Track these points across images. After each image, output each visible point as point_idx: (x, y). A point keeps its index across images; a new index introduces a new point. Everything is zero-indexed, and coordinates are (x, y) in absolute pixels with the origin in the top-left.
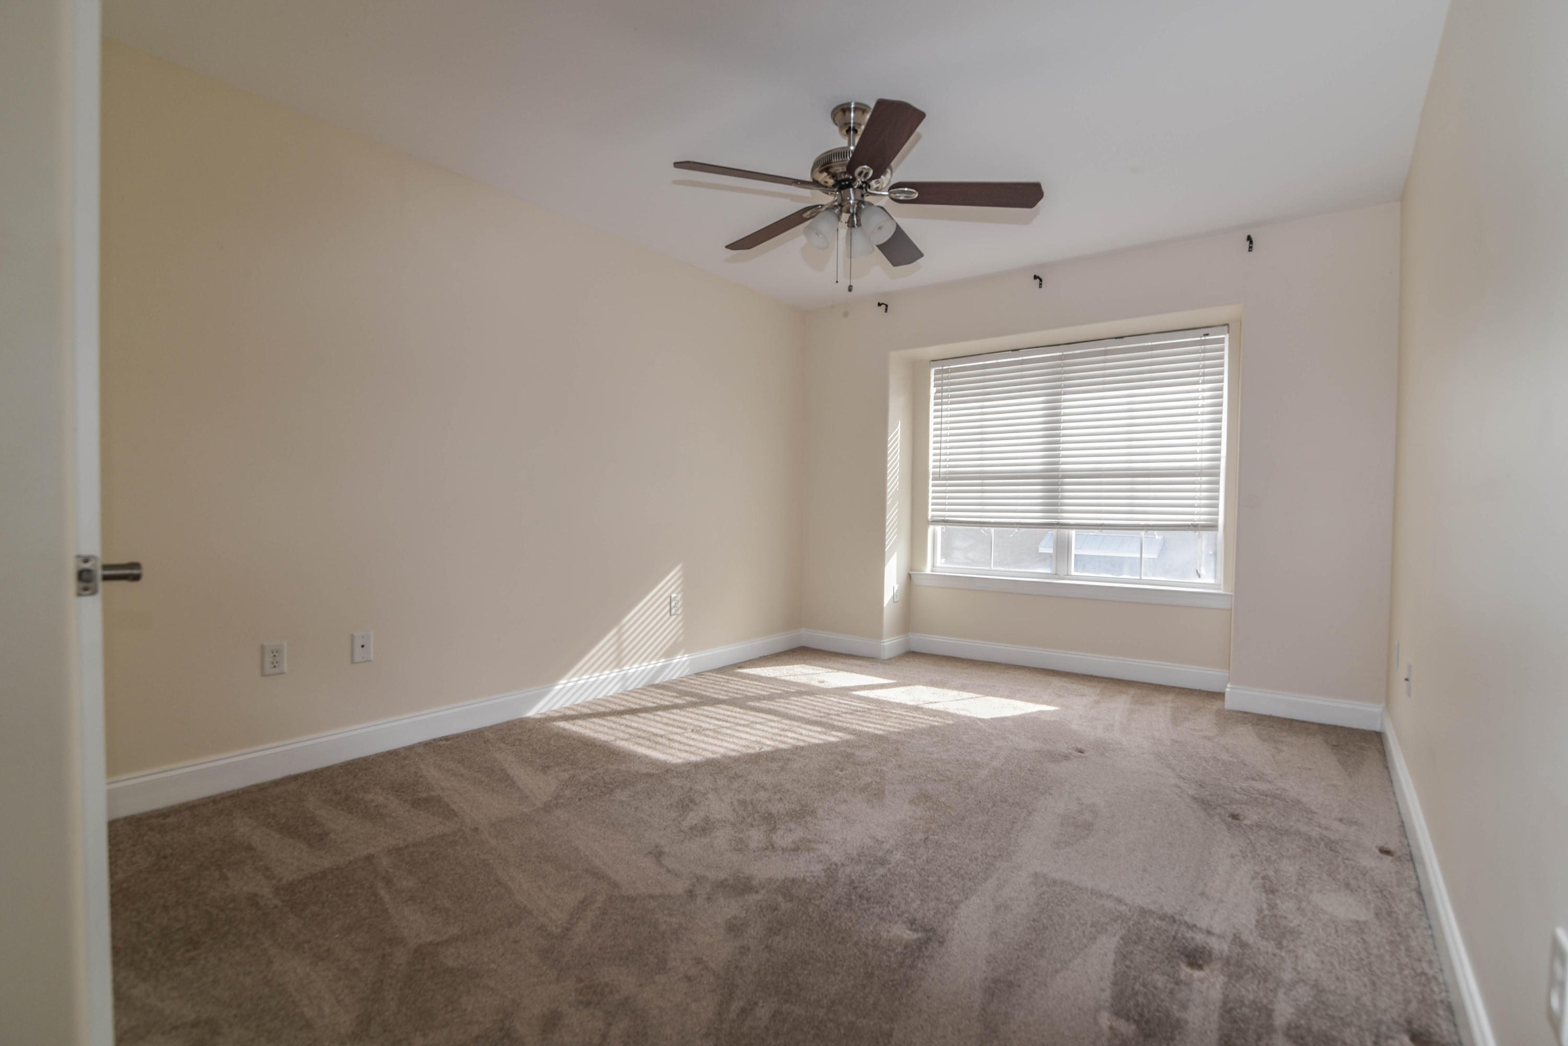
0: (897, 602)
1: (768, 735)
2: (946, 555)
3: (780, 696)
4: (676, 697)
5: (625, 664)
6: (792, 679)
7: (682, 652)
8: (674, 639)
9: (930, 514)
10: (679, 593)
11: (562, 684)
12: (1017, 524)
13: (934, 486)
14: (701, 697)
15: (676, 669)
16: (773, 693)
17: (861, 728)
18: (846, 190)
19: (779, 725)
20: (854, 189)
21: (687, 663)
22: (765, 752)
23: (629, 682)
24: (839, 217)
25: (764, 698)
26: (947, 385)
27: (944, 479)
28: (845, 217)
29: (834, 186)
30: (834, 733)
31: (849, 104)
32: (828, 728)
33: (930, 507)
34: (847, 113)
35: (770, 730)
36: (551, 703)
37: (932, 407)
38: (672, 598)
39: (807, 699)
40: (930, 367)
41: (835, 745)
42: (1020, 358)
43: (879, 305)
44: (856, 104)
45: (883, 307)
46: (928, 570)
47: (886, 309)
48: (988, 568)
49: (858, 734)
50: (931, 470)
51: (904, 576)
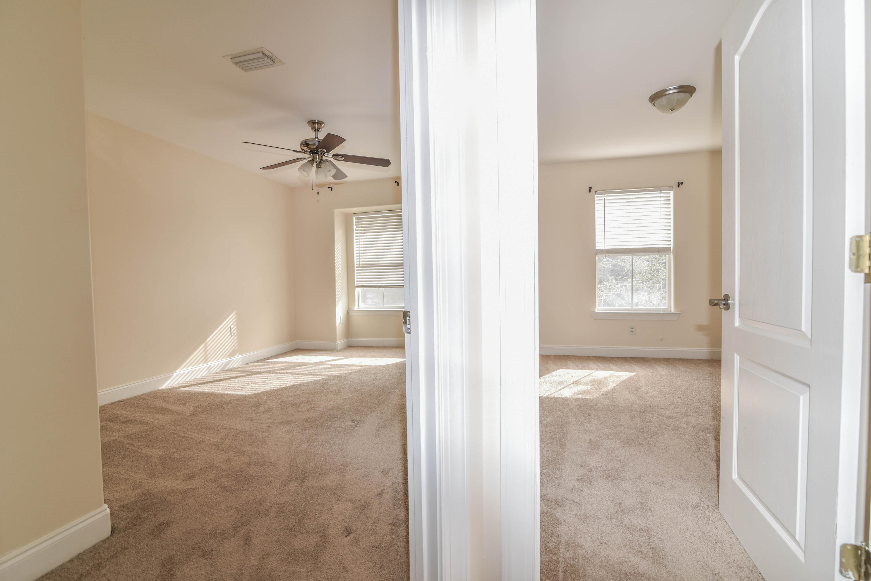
0: (342, 324)
1: (288, 381)
2: (364, 301)
3: (291, 368)
4: (239, 373)
5: (209, 361)
6: (296, 361)
7: (238, 354)
8: (233, 349)
9: (356, 283)
10: (235, 325)
11: (178, 372)
12: (394, 286)
13: (357, 270)
14: (252, 372)
15: (235, 362)
16: (287, 367)
17: (329, 374)
18: (315, 155)
19: (293, 377)
20: (318, 155)
21: (241, 359)
22: (288, 386)
23: (212, 370)
24: (312, 164)
25: (283, 369)
26: (361, 225)
27: (362, 267)
28: (315, 164)
29: (310, 152)
30: (318, 377)
31: (315, 121)
32: (315, 376)
33: (356, 280)
34: (314, 124)
35: (289, 379)
36: (172, 383)
37: (355, 235)
38: (232, 328)
39: (303, 367)
40: (353, 216)
41: (319, 380)
42: (392, 214)
43: (329, 188)
44: (317, 121)
45: (330, 189)
46: (356, 308)
47: (332, 190)
48: (383, 306)
49: (329, 376)
50: (355, 263)
51: (345, 312)
